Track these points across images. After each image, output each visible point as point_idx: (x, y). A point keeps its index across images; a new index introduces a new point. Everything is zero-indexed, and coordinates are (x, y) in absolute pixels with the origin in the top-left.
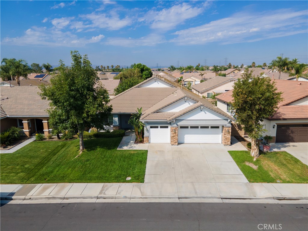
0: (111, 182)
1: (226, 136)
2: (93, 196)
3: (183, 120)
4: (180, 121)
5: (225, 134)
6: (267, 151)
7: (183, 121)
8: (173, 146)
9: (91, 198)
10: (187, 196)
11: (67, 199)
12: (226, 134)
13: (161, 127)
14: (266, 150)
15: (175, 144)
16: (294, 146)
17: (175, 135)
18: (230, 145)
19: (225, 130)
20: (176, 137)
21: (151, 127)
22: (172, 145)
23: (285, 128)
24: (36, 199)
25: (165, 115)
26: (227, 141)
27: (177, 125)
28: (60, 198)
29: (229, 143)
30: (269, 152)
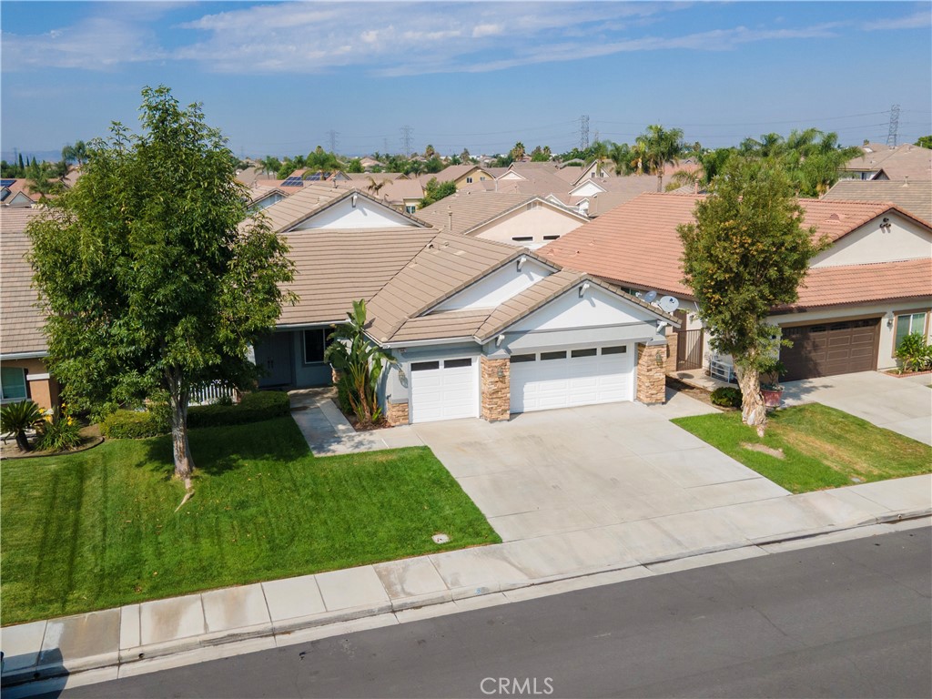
1: (651, 373)
5: (651, 370)
8: (496, 425)
12: (652, 367)
14: (772, 403)
15: (501, 417)
17: (500, 385)
18: (663, 403)
19: (650, 356)
20: (503, 391)
22: (492, 421)
26: (655, 392)
29: (662, 396)
30: (778, 409)
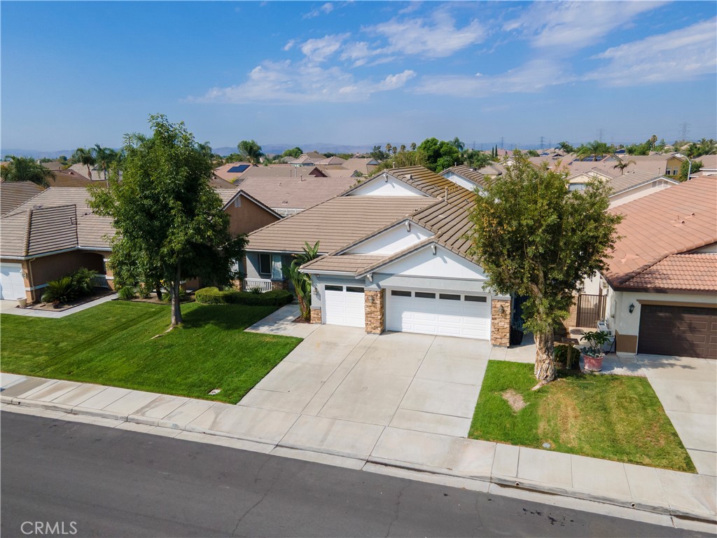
0: (175, 395)
1: (496, 321)
2: (120, 416)
3: (391, 275)
4: (386, 276)
5: (496, 319)
6: (592, 371)
7: (393, 277)
8: (371, 336)
9: (116, 418)
10: (298, 444)
11: (75, 414)
12: (496, 317)
13: (349, 289)
14: (589, 367)
15: (374, 331)
16: (684, 367)
17: (373, 309)
18: (508, 347)
19: (495, 307)
20: (375, 313)
21: (328, 288)
22: (369, 333)
23: (667, 314)
24: (28, 405)
25: (359, 261)
26: (498, 337)
27: (378, 285)
28: (65, 409)
29: (506, 341)
30: (597, 373)
